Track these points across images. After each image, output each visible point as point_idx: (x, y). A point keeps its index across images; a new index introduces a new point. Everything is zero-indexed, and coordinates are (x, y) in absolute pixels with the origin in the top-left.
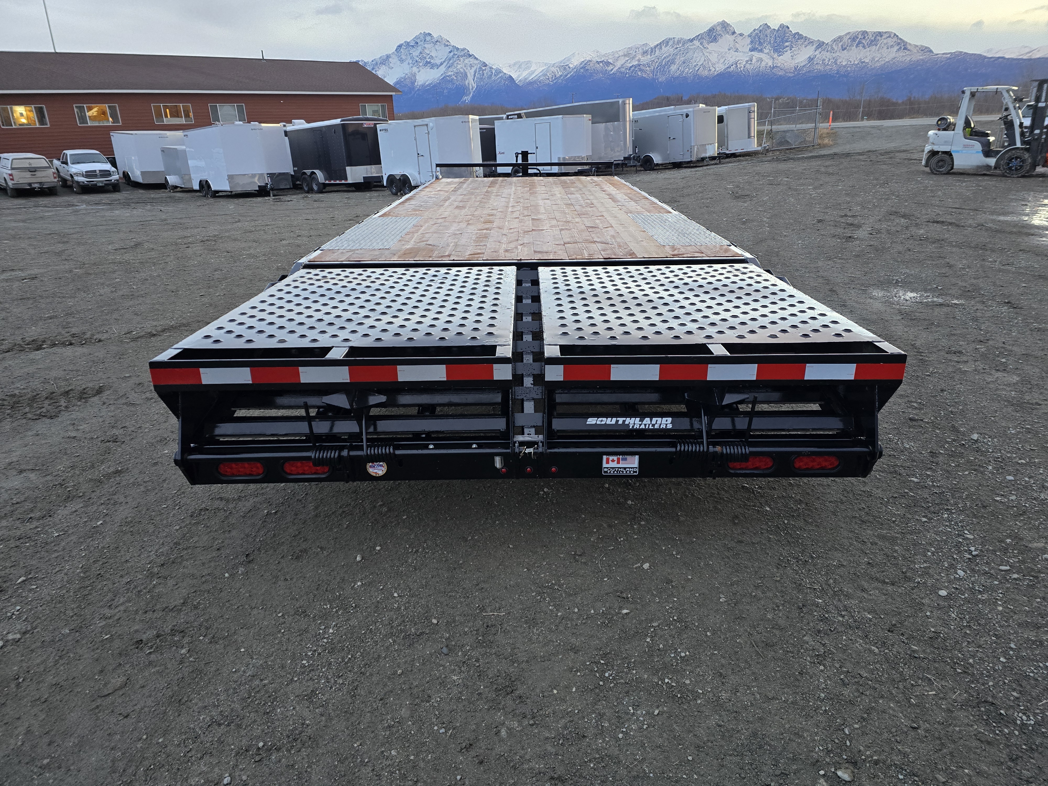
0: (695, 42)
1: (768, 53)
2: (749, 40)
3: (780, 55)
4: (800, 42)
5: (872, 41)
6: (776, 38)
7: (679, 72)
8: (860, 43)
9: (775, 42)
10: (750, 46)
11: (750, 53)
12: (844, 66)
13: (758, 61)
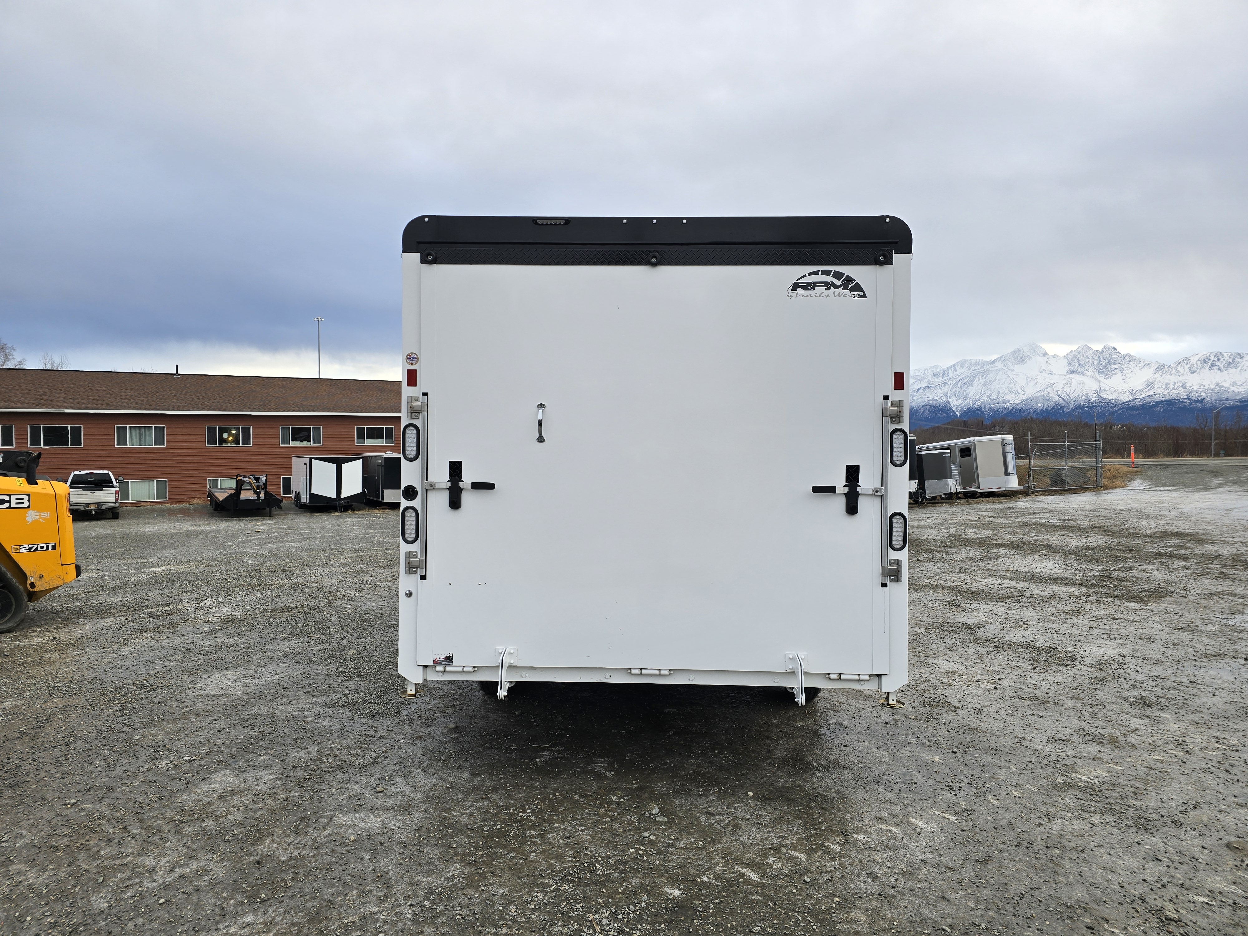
0: (997, 364)
1: (1092, 377)
2: (1066, 362)
3: (1108, 378)
4: (1132, 364)
5: (1230, 363)
6: (1100, 361)
8: (1213, 365)
9: (1099, 364)
10: (1067, 368)
11: (1068, 376)
13: (1079, 385)
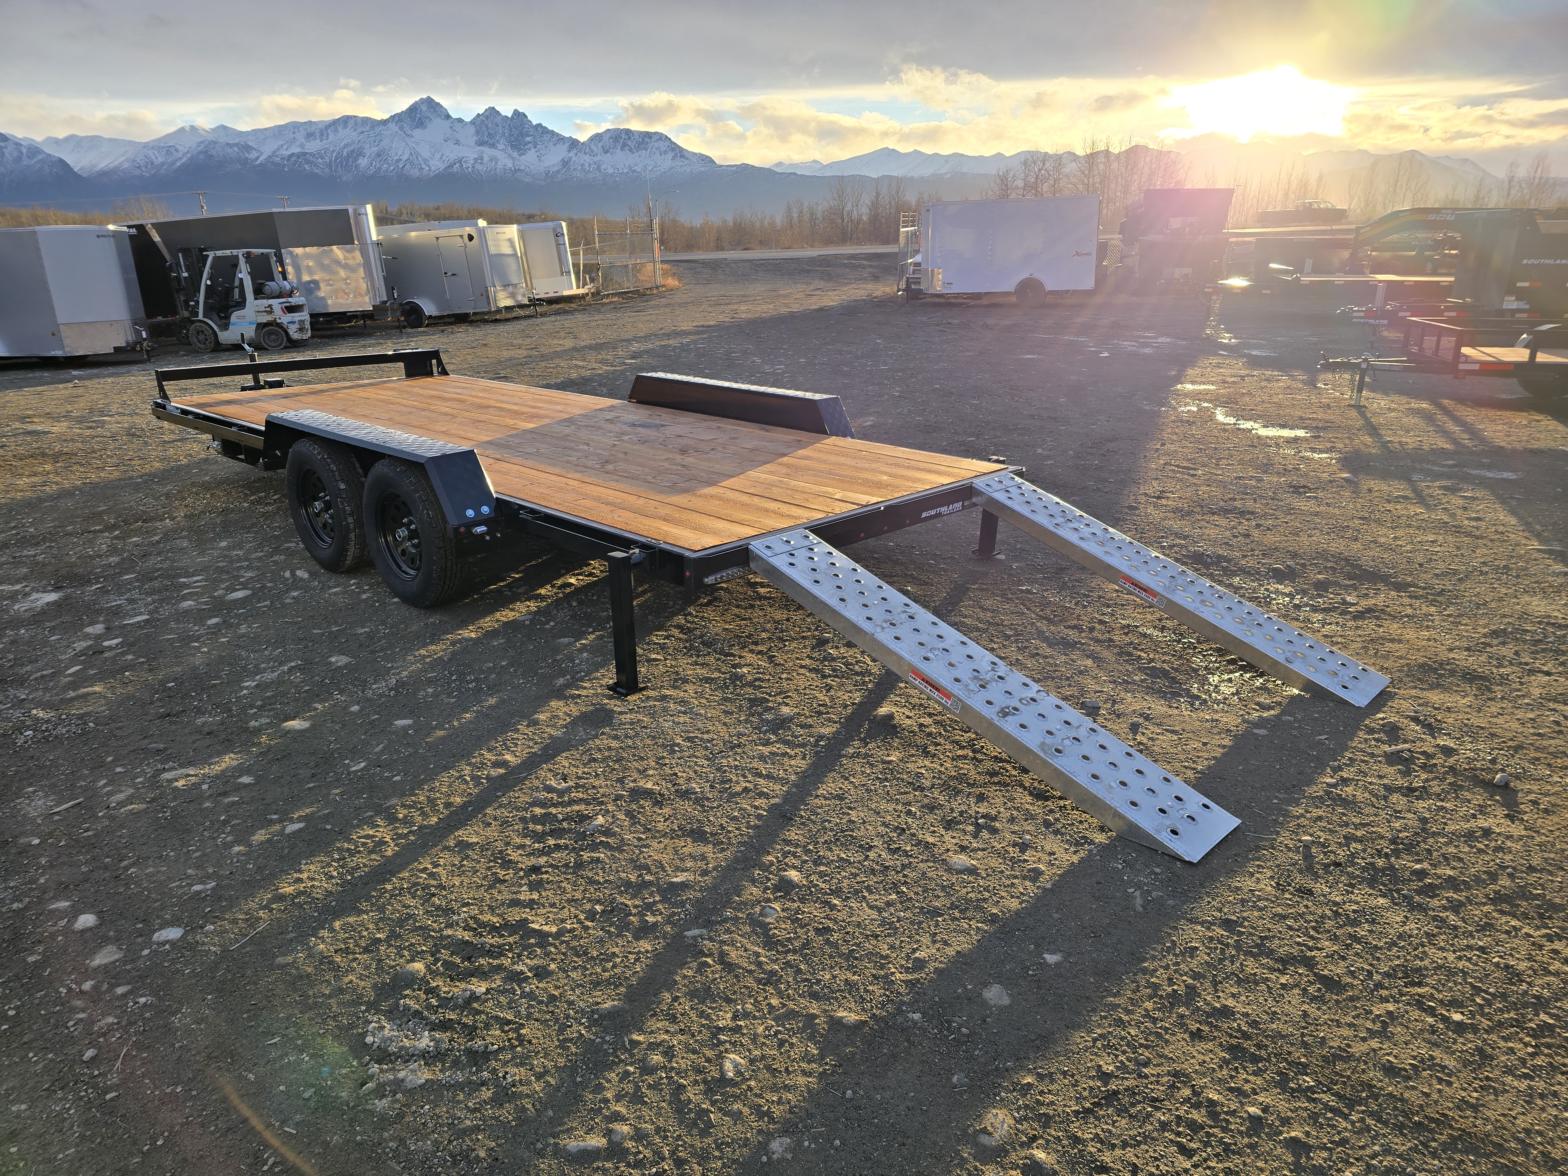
0: (390, 125)
1: (503, 150)
2: (472, 130)
3: (522, 154)
4: (546, 137)
5: (640, 144)
6: (511, 130)
7: (373, 170)
8: (624, 145)
9: (511, 135)
10: (475, 138)
11: (478, 148)
12: (611, 175)
13: (491, 160)
